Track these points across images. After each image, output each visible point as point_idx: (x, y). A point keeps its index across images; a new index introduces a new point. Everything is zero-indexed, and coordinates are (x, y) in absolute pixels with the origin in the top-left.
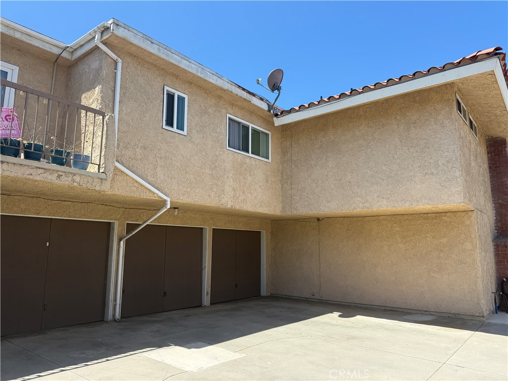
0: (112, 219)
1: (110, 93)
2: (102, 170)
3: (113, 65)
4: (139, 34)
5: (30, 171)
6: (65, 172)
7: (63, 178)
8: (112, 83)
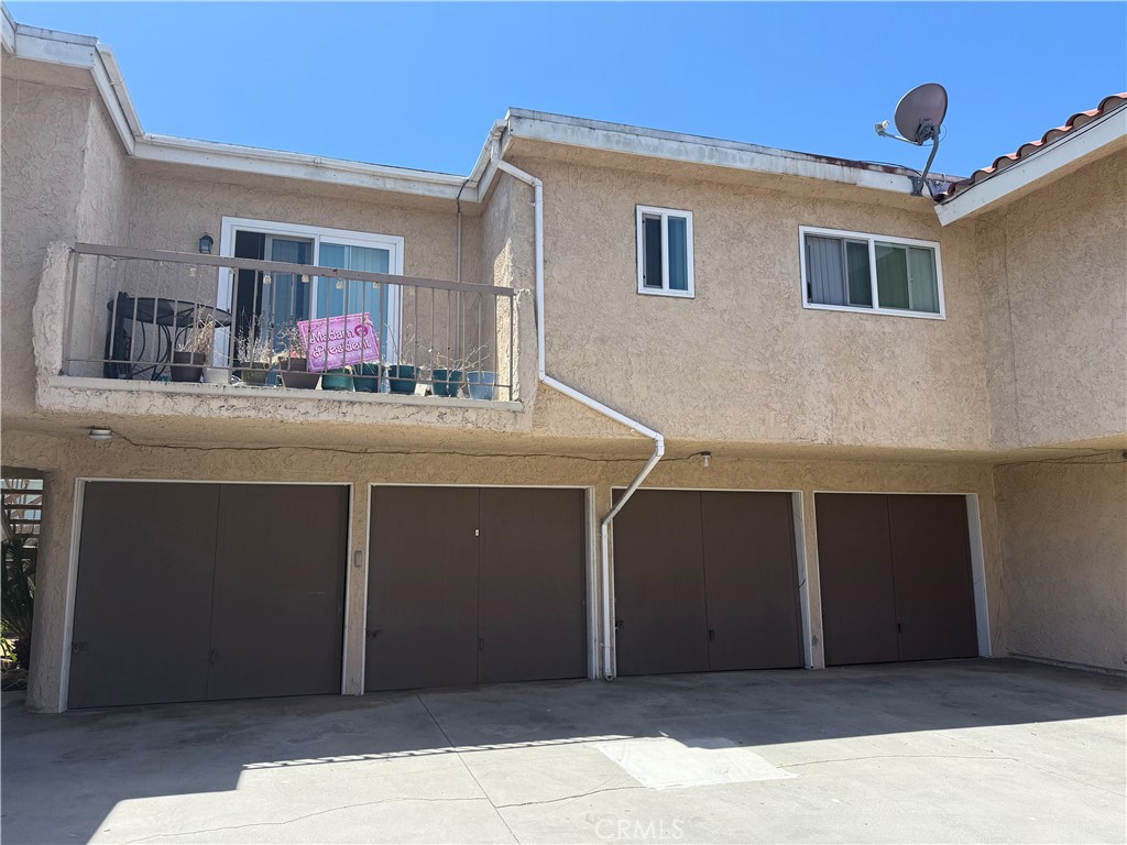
0: (583, 483)
1: (527, 248)
2: (515, 397)
3: (528, 194)
4: (564, 120)
5: (396, 412)
6: (449, 407)
7: (449, 418)
8: (529, 230)
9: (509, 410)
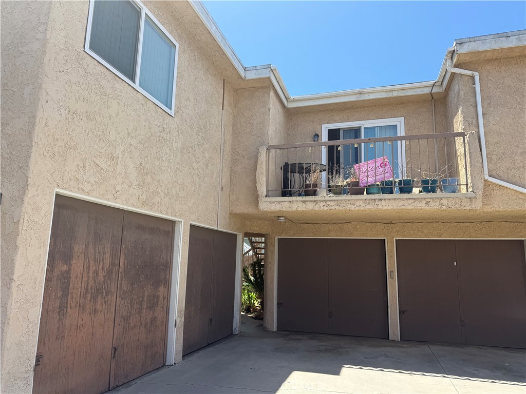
0: (522, 237)
1: (472, 109)
2: (470, 190)
3: (471, 81)
5: (403, 203)
6: (432, 198)
7: (432, 204)
8: (472, 100)
9: (466, 198)
